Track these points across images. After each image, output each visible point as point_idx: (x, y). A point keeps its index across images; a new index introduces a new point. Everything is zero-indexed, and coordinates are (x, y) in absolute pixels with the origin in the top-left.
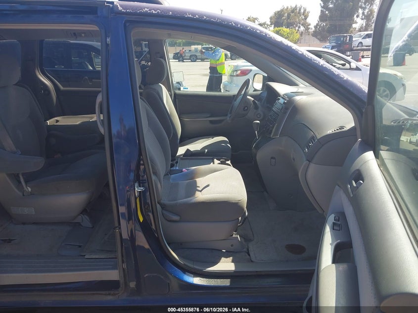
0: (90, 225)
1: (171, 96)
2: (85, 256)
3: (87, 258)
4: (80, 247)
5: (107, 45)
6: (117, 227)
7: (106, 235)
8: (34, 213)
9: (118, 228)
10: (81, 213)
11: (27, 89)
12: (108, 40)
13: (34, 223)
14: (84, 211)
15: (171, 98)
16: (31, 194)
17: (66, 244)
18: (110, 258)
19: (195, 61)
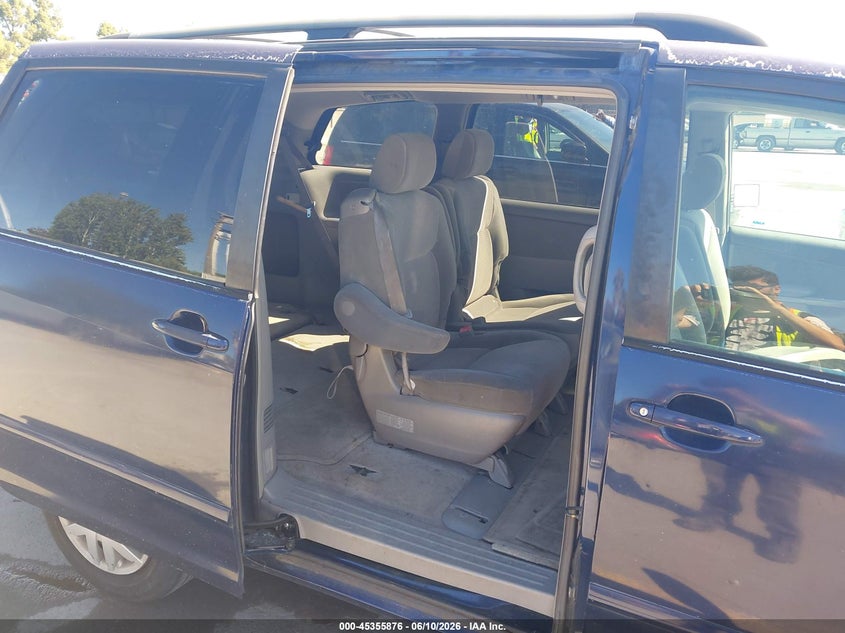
0: (506, 483)
1: (720, 236)
2: (491, 544)
3: (495, 551)
4: (483, 521)
5: (628, 131)
6: (571, 508)
7: (535, 512)
8: (411, 430)
9: (573, 511)
10: (494, 454)
11: (439, 198)
12: (633, 121)
13: (407, 450)
14: (500, 452)
15: (720, 241)
16: (415, 395)
17: (457, 509)
18: (539, 565)
19: (768, 151)
